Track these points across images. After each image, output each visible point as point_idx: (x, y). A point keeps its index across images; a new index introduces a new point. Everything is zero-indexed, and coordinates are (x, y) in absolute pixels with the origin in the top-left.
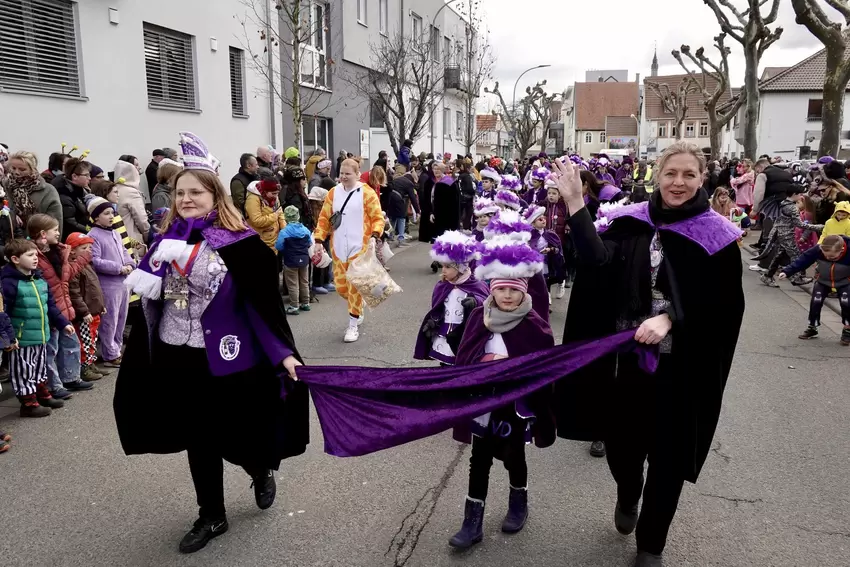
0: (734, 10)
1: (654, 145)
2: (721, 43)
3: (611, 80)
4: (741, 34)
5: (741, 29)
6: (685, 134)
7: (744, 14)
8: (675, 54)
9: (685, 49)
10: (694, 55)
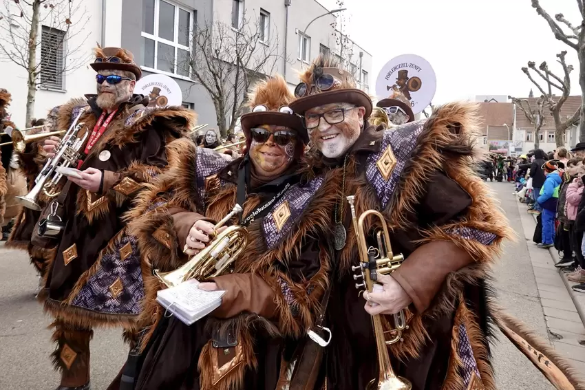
0: (569, 25)
1: (520, 146)
2: (563, 59)
3: (493, 101)
4: (575, 42)
5: (575, 37)
6: (548, 140)
7: (578, 28)
8: (525, 70)
9: (531, 65)
10: (538, 69)
